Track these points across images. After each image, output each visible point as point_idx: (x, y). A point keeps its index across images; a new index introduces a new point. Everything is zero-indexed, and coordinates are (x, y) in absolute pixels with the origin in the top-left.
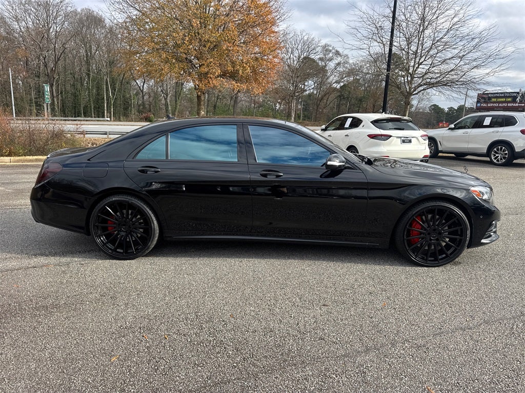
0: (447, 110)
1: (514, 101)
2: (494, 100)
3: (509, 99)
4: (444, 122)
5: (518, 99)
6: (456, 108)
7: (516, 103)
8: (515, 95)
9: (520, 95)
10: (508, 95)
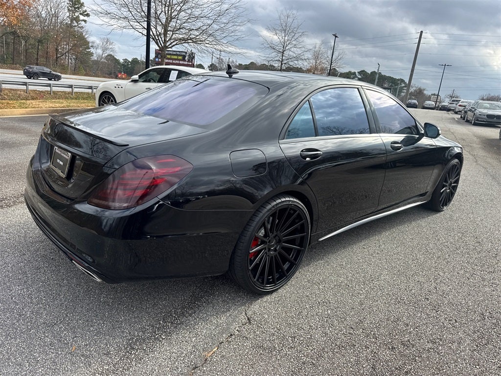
0: (122, 61)
1: (184, 59)
2: (169, 56)
3: (180, 58)
4: (123, 73)
5: (186, 58)
6: (131, 61)
7: (185, 61)
8: (184, 54)
9: (188, 54)
10: (178, 53)
